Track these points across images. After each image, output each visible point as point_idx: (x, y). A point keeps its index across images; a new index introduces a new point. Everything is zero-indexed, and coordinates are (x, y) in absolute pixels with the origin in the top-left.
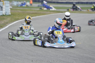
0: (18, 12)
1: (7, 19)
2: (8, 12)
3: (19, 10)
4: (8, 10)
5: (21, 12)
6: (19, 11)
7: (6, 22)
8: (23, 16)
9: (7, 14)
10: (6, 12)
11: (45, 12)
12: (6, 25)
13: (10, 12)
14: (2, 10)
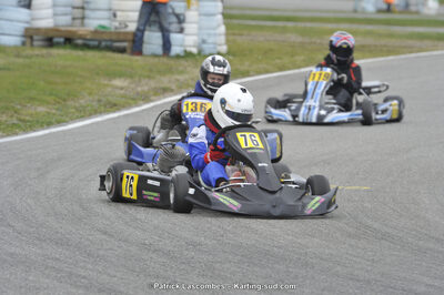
2: (211, 40)
4: (212, 32)
8: (280, 58)
9: (207, 49)
12: (152, 98)
14: (181, 31)
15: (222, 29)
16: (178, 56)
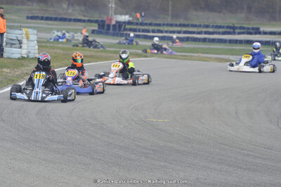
0: (56, 53)
1: (28, 66)
2: (32, 52)
3: (59, 48)
4: (33, 48)
5: (62, 52)
6: (59, 51)
7: (25, 72)
9: (31, 56)
10: (30, 52)
11: (110, 55)
13: (37, 51)
14: (21, 47)
15: (37, 47)
16: (19, 58)
